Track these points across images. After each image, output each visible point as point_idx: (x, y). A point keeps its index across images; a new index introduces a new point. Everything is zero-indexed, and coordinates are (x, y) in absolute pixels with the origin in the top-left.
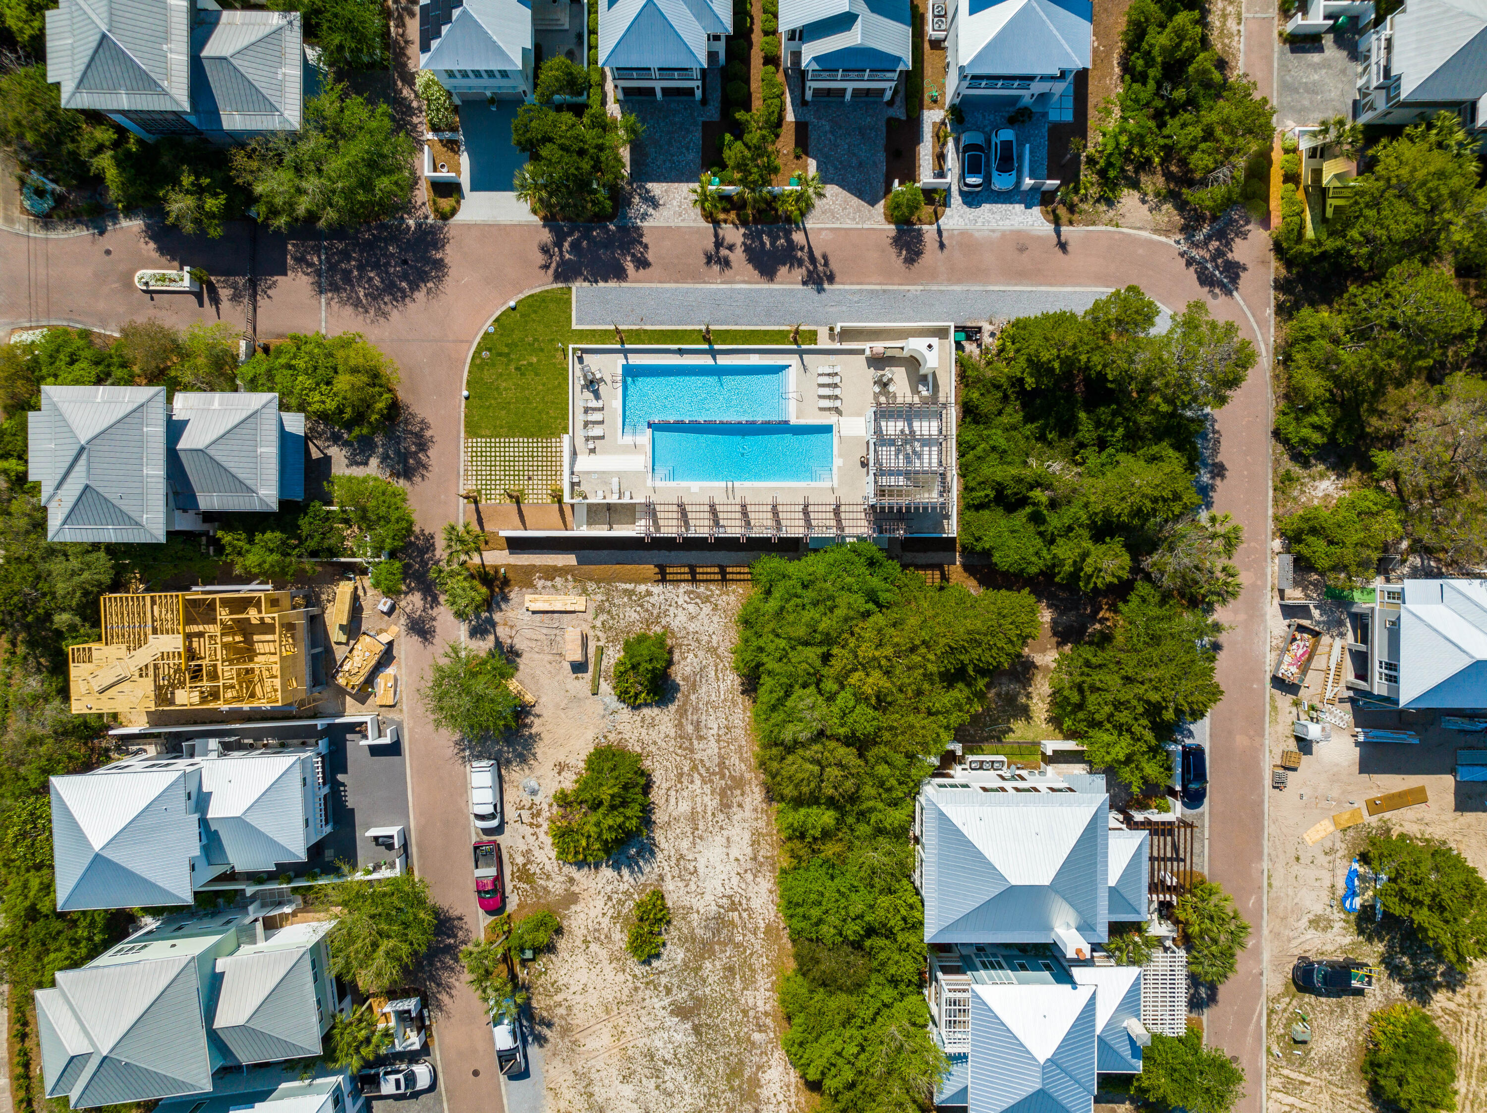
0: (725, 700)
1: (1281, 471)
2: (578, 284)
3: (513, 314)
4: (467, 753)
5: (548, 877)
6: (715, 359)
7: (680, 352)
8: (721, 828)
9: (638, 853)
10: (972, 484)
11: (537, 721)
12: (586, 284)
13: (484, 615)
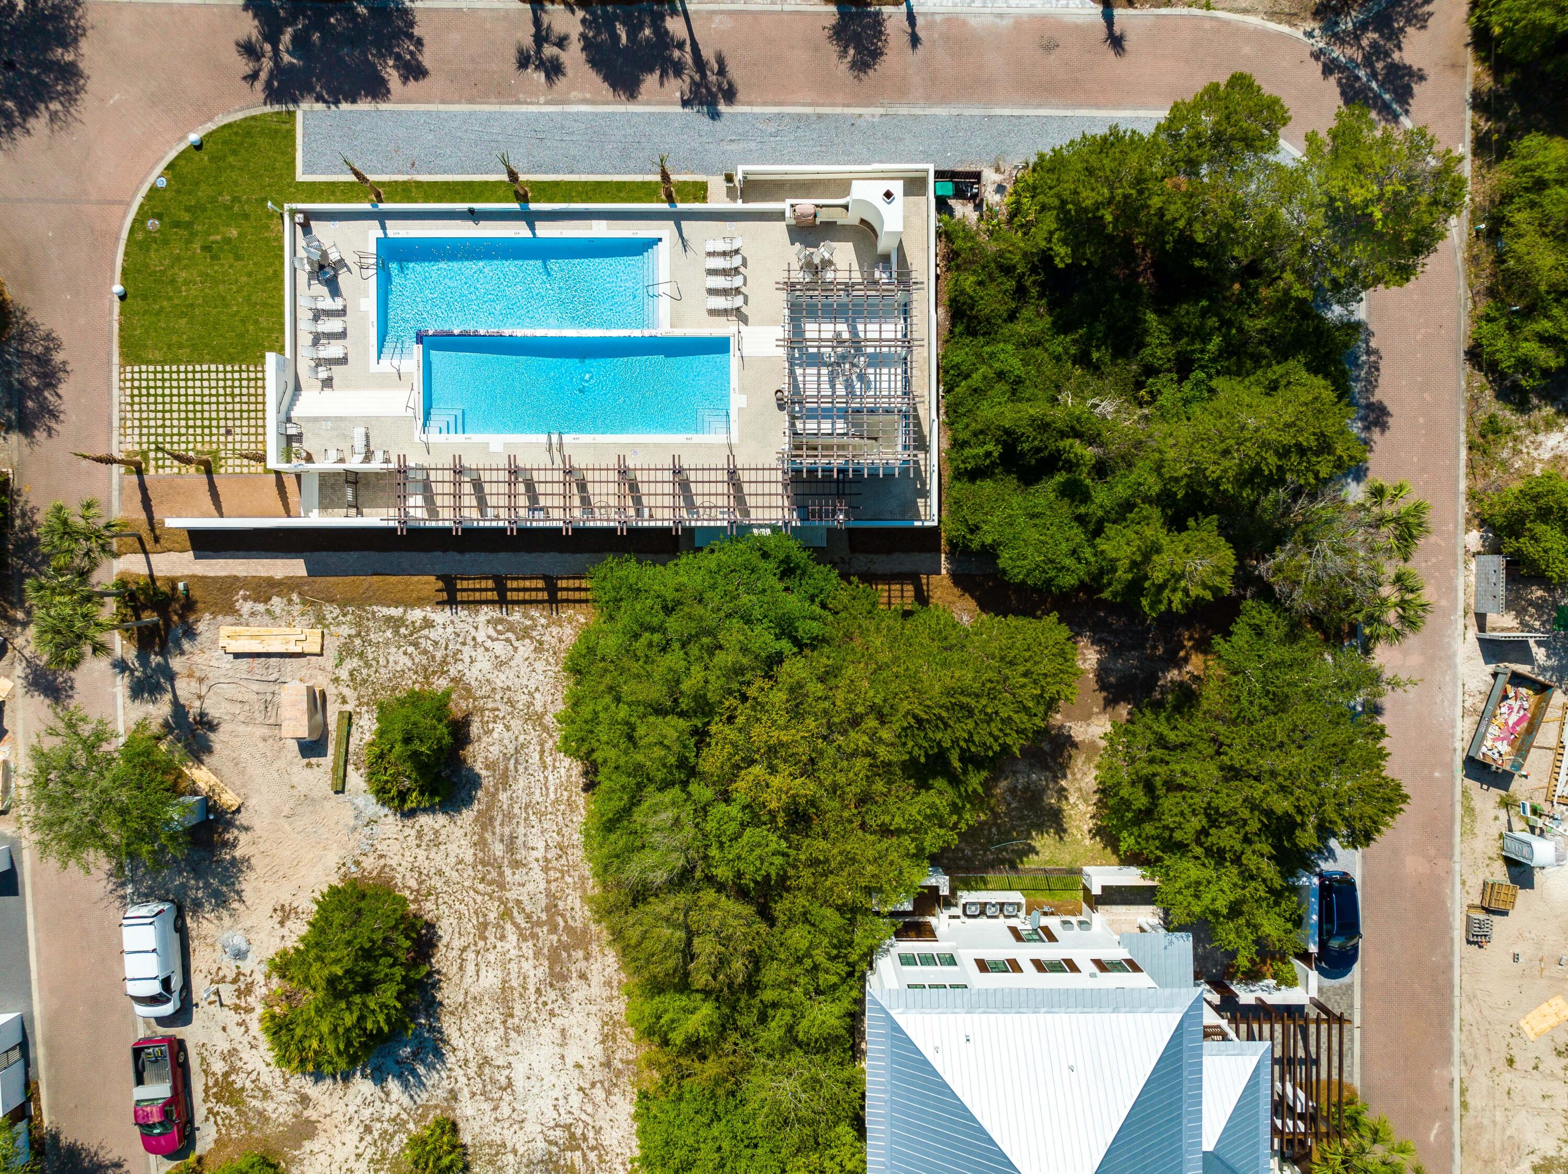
0: (557, 801)
1: (1482, 417)
2: (305, 106)
3: (197, 155)
4: (129, 890)
5: (266, 1095)
6: (532, 228)
7: (473, 216)
8: (552, 1014)
9: (415, 1054)
10: (964, 436)
11: (243, 838)
12: (320, 106)
13: (155, 660)
